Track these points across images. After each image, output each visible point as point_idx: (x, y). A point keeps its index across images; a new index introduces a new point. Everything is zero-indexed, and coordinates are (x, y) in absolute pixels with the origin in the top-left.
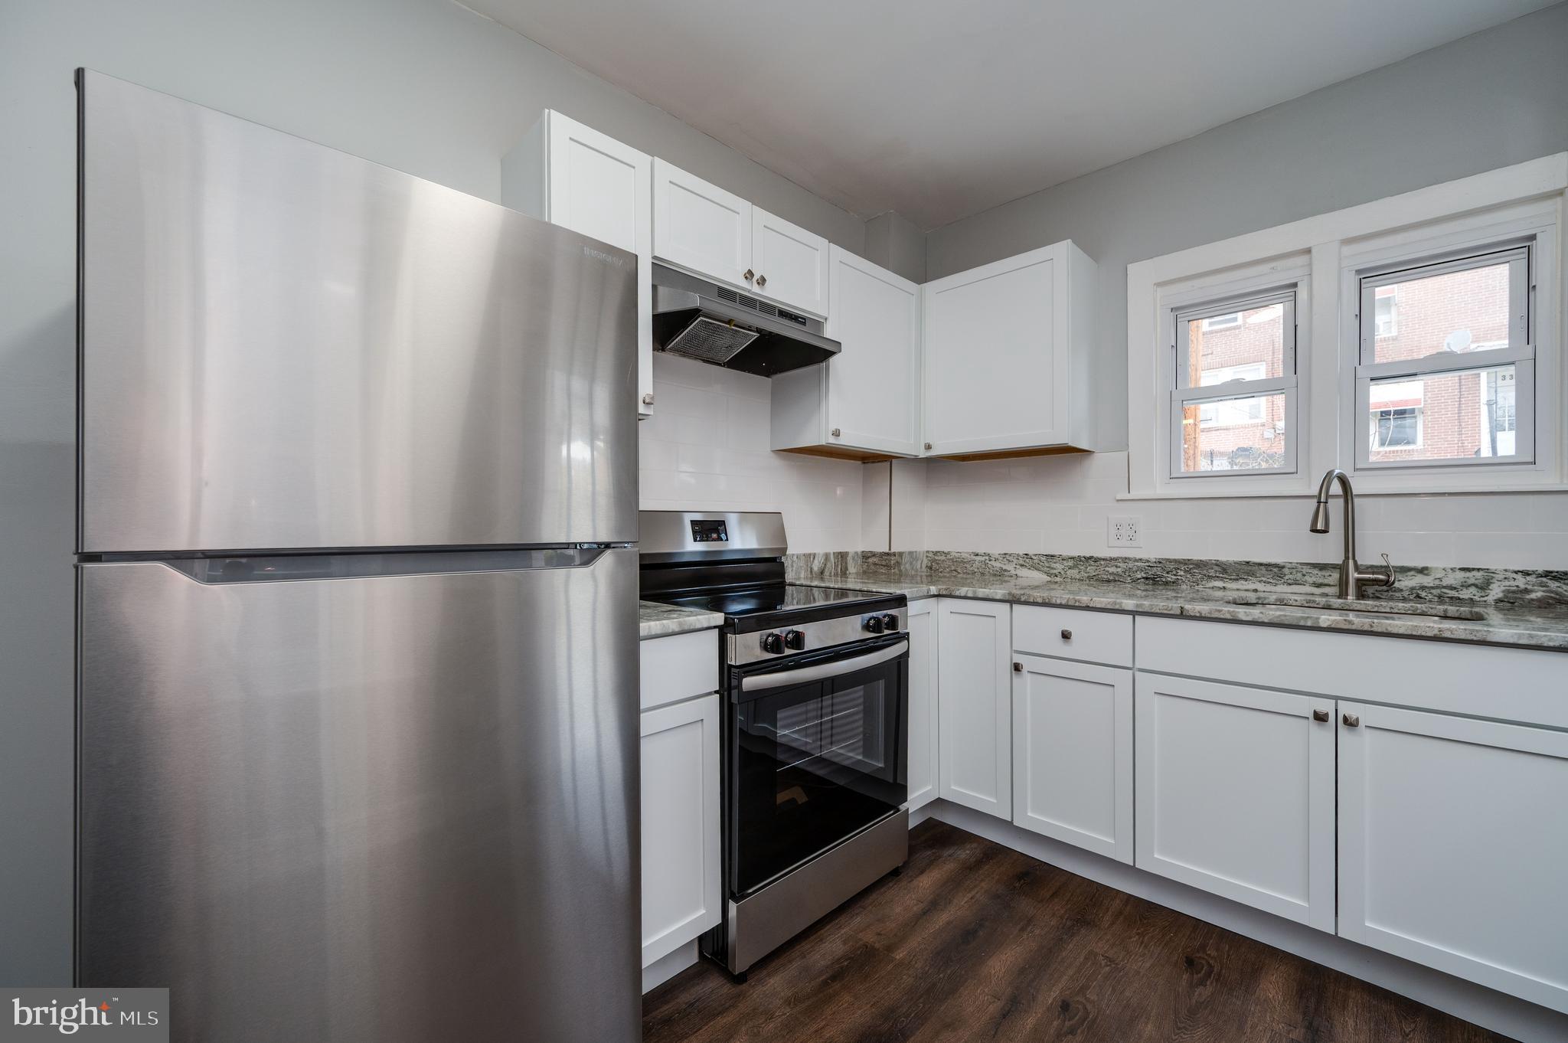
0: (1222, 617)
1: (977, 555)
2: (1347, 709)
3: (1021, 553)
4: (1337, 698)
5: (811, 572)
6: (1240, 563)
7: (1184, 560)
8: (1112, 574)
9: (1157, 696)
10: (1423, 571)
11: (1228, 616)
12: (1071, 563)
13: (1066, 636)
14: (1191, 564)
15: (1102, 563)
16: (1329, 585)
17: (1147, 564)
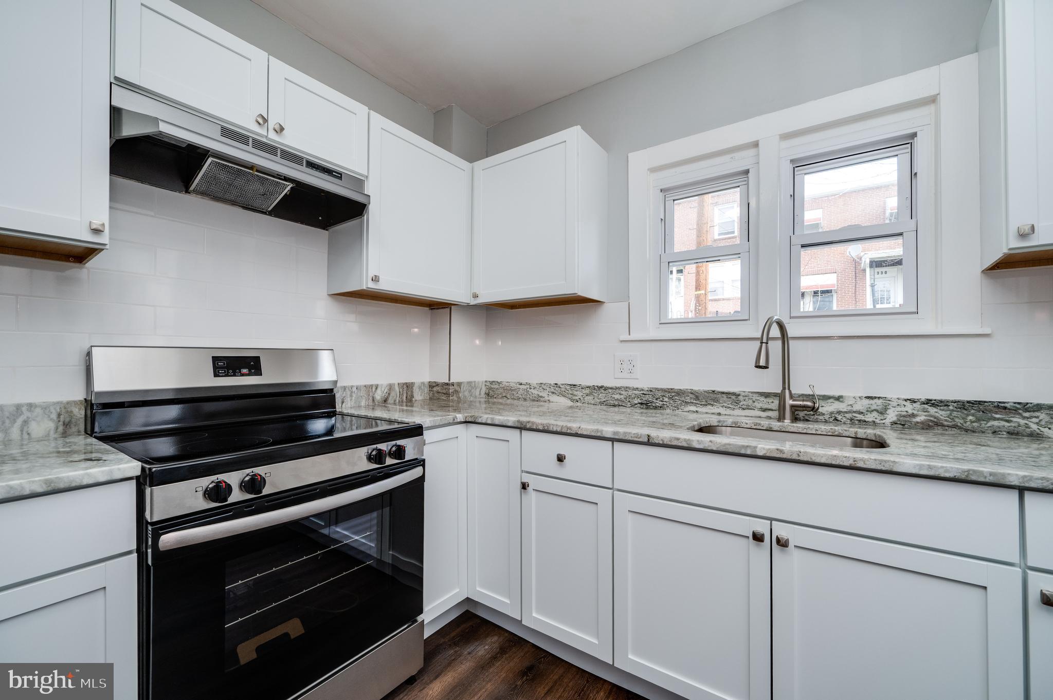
0: (680, 444)
1: (521, 384)
2: (781, 530)
3: (552, 383)
4: (771, 520)
5: (373, 400)
6: (708, 392)
7: (668, 389)
8: (617, 400)
9: (631, 514)
10: (839, 399)
11: (685, 444)
12: (587, 391)
13: (560, 459)
14: (675, 392)
15: (610, 391)
16: (772, 410)
17: (642, 392)
